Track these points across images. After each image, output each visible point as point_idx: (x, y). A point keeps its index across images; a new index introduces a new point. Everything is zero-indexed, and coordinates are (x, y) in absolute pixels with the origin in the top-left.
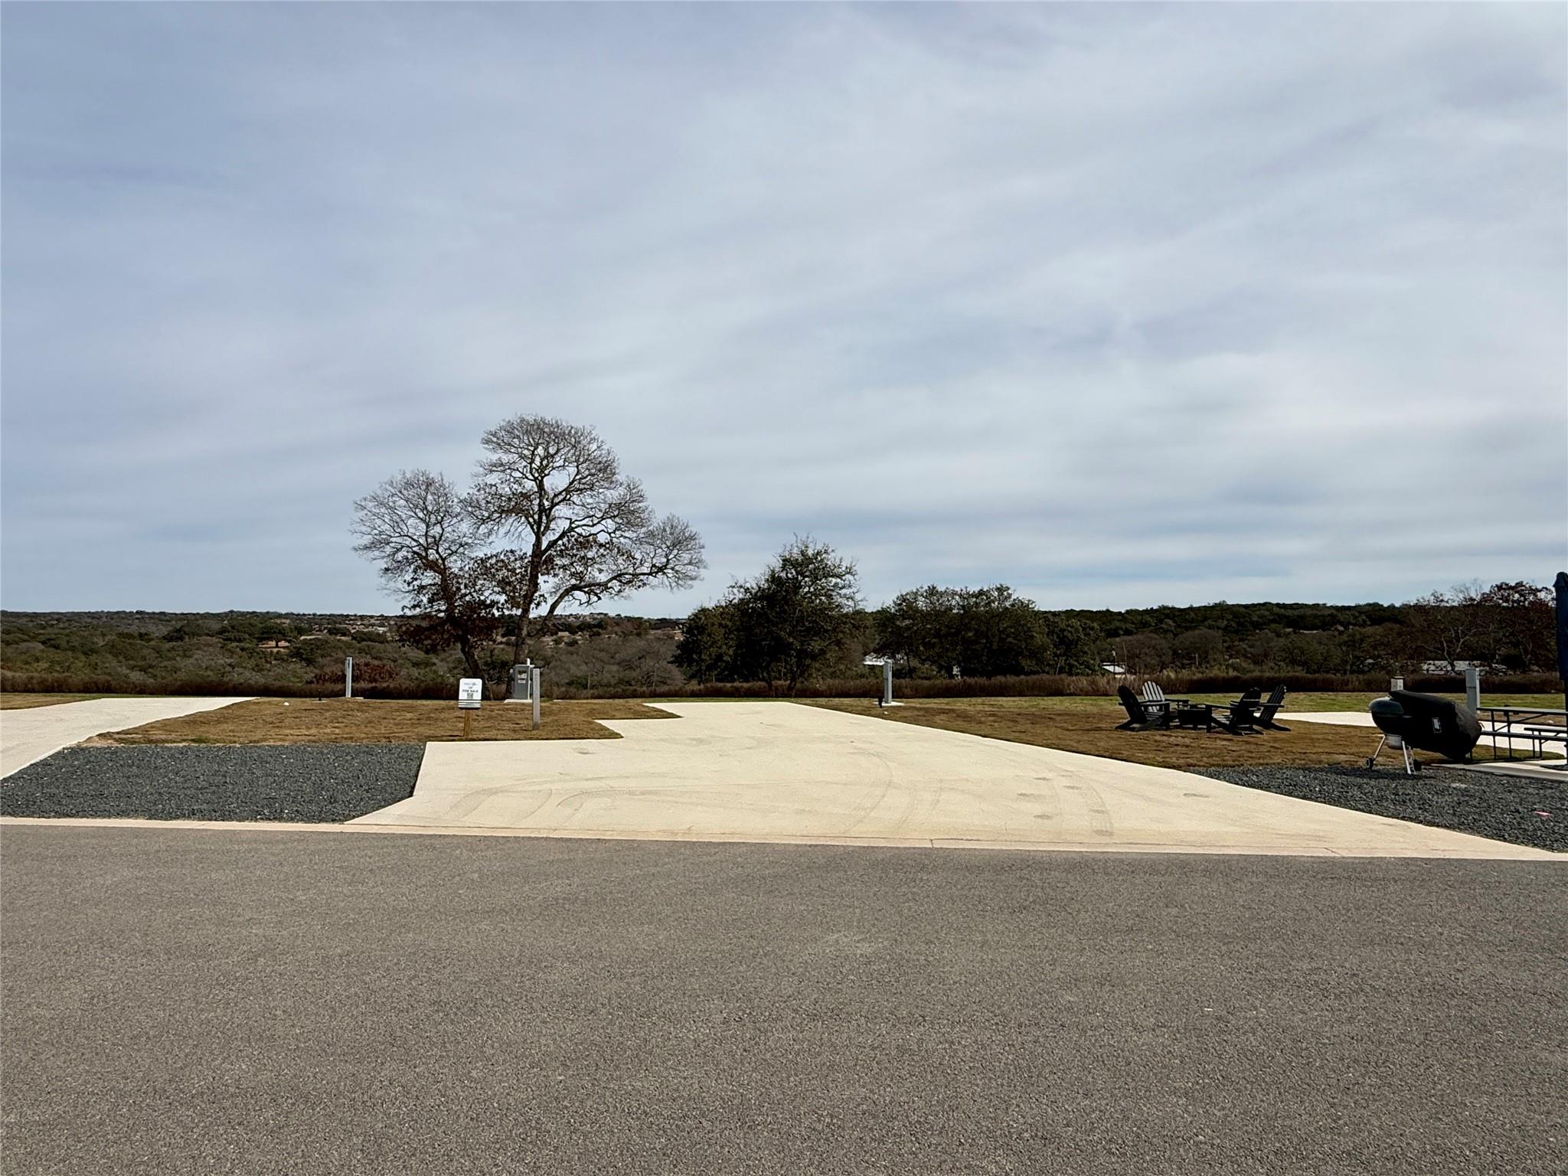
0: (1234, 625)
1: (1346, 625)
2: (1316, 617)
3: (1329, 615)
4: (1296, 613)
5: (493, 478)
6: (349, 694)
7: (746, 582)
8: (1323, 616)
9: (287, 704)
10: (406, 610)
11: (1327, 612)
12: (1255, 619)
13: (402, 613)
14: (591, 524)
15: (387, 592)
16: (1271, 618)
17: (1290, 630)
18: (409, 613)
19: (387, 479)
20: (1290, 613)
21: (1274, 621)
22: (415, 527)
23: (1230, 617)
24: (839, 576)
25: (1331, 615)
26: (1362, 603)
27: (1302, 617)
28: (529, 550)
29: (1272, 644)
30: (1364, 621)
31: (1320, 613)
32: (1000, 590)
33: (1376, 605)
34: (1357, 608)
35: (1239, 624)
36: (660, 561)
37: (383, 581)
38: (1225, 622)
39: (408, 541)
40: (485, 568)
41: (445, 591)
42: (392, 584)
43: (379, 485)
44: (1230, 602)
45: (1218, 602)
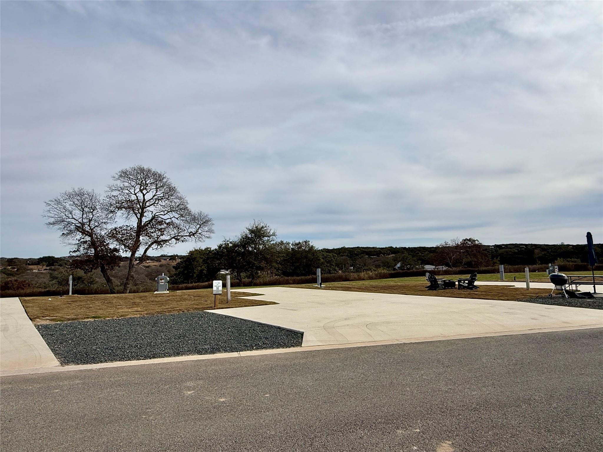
0: (349, 255)
1: (384, 254)
2: (375, 251)
3: (378, 251)
4: (369, 250)
5: (115, 193)
6: (70, 293)
7: (230, 239)
8: (376, 251)
9: (50, 299)
10: (71, 253)
11: (378, 250)
12: (356, 252)
13: (69, 255)
14: (163, 214)
15: (65, 244)
16: (361, 252)
17: (367, 256)
18: (74, 254)
19: (64, 192)
20: (366, 250)
21: (362, 253)
22: (77, 214)
23: (348, 252)
24: (268, 237)
25: (379, 251)
26: (387, 246)
27: (371, 252)
28: (136, 226)
29: (367, 261)
30: (389, 253)
31: (376, 250)
32: (306, 242)
33: (391, 247)
34: (386, 248)
35: (351, 254)
36: (193, 230)
37: (61, 239)
38: (347, 254)
39: (73, 221)
40: (114, 234)
41: (93, 244)
42: (66, 241)
43: (60, 194)
44: (346, 247)
45: (342, 247)
